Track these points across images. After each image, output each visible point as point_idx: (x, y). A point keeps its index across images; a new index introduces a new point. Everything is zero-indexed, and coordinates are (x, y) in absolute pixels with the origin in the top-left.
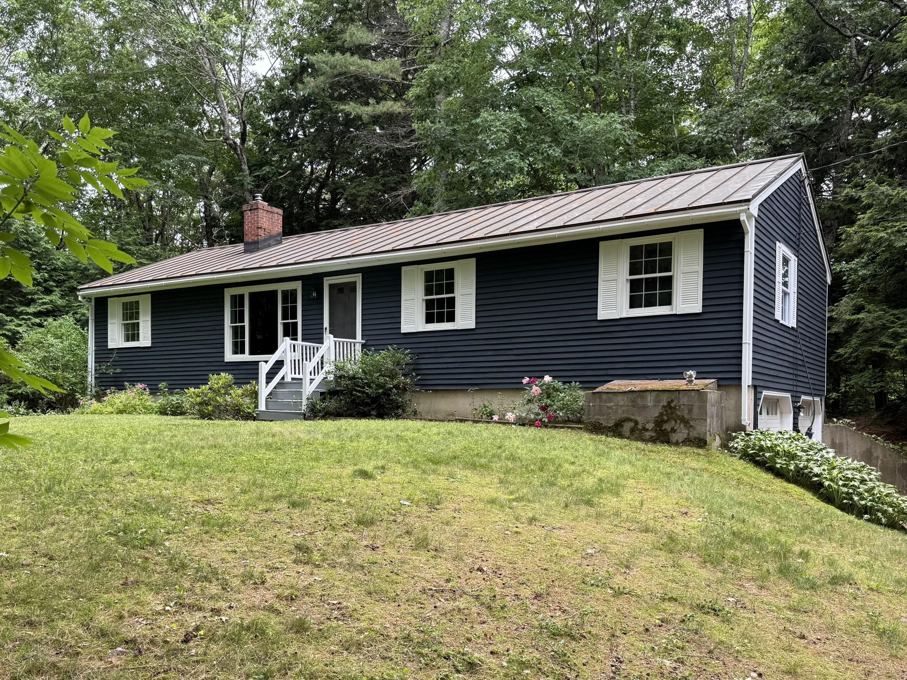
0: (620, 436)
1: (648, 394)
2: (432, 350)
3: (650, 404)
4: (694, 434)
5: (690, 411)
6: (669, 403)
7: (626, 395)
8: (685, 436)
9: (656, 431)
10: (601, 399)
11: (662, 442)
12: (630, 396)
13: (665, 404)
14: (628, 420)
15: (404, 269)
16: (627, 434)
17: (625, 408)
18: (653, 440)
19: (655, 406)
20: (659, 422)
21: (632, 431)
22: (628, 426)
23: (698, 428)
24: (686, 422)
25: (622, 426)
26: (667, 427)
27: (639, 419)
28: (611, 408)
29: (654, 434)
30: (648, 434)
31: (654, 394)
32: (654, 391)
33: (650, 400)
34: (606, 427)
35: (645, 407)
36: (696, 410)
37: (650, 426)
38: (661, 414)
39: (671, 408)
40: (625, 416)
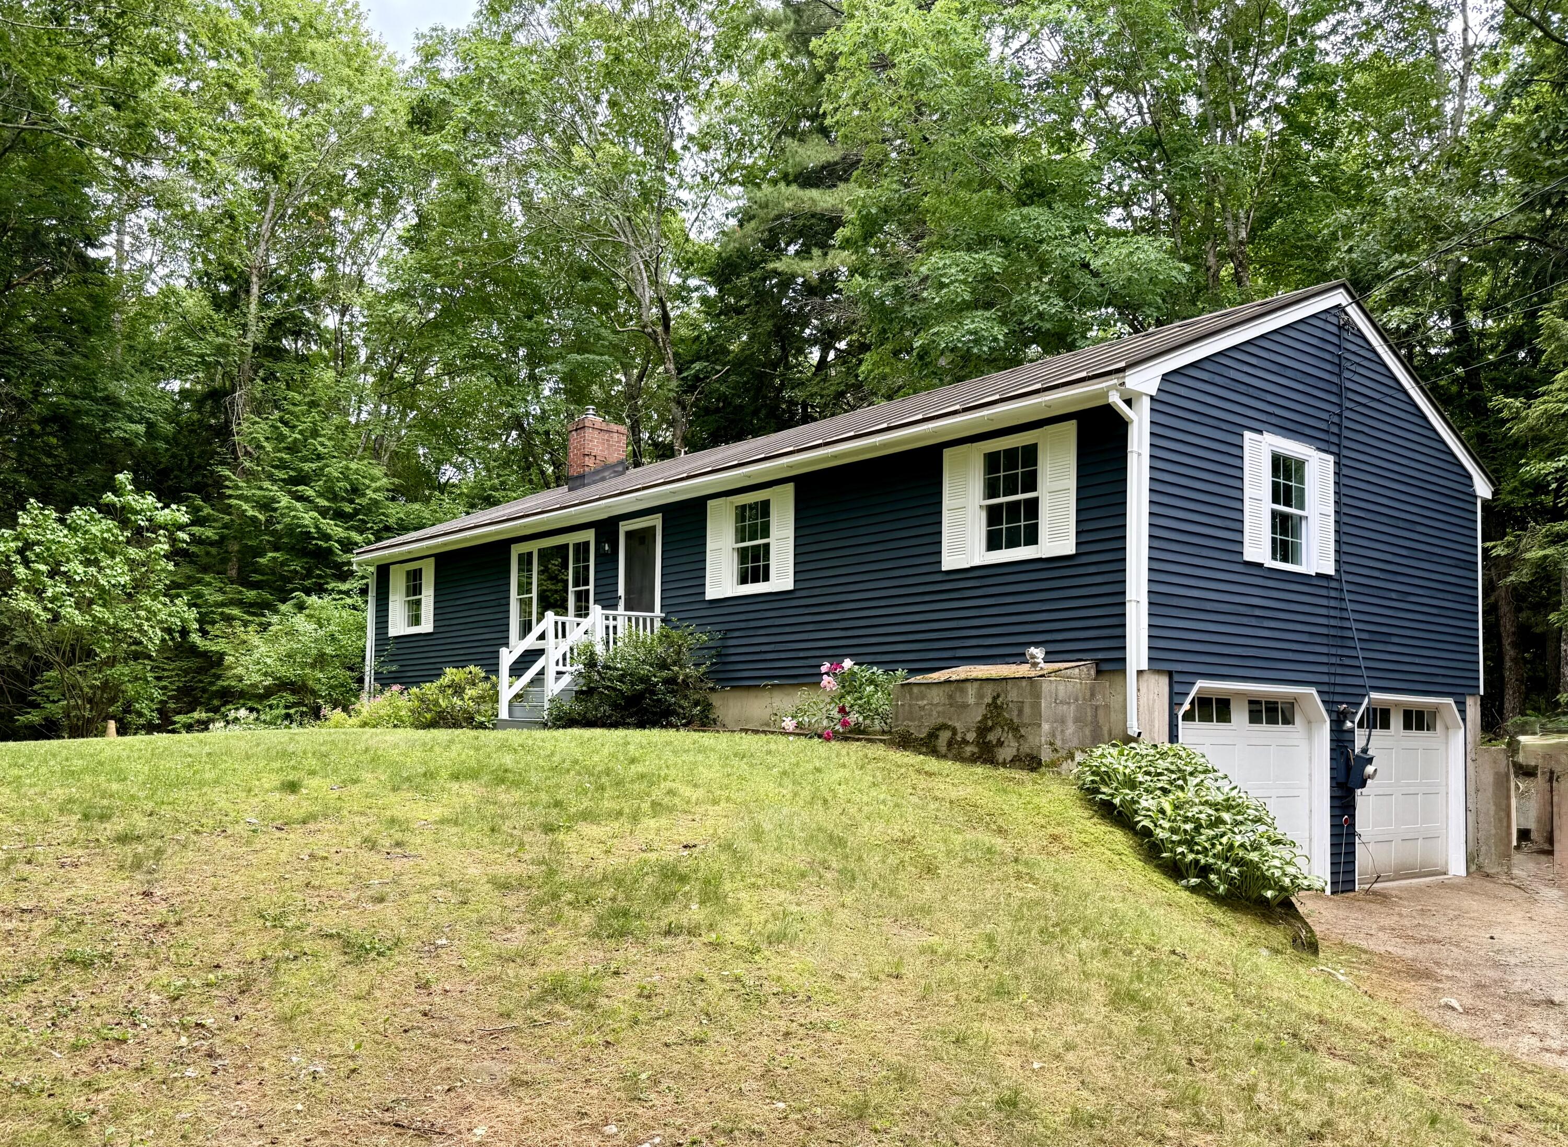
0: (934, 752)
1: (969, 685)
2: (742, 625)
3: (971, 700)
4: (1025, 749)
5: (1020, 712)
6: (995, 698)
7: (942, 688)
8: (1014, 752)
9: (978, 743)
10: (911, 693)
11: (985, 762)
12: (947, 688)
13: (990, 700)
14: (943, 727)
15: (710, 503)
16: (943, 749)
17: (940, 709)
18: (973, 760)
19: (977, 704)
20: (983, 730)
21: (950, 744)
22: (945, 736)
23: (1030, 738)
24: (1015, 729)
25: (937, 737)
26: (992, 737)
27: (958, 725)
28: (922, 708)
29: (976, 750)
30: (969, 749)
31: (976, 684)
32: (976, 680)
33: (971, 694)
34: (916, 739)
35: (965, 706)
36: (1027, 710)
37: (971, 737)
38: (985, 718)
39: (996, 707)
40: (940, 720)
